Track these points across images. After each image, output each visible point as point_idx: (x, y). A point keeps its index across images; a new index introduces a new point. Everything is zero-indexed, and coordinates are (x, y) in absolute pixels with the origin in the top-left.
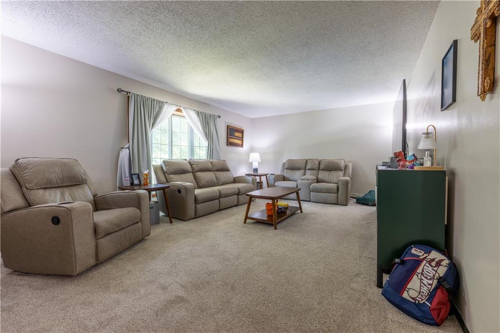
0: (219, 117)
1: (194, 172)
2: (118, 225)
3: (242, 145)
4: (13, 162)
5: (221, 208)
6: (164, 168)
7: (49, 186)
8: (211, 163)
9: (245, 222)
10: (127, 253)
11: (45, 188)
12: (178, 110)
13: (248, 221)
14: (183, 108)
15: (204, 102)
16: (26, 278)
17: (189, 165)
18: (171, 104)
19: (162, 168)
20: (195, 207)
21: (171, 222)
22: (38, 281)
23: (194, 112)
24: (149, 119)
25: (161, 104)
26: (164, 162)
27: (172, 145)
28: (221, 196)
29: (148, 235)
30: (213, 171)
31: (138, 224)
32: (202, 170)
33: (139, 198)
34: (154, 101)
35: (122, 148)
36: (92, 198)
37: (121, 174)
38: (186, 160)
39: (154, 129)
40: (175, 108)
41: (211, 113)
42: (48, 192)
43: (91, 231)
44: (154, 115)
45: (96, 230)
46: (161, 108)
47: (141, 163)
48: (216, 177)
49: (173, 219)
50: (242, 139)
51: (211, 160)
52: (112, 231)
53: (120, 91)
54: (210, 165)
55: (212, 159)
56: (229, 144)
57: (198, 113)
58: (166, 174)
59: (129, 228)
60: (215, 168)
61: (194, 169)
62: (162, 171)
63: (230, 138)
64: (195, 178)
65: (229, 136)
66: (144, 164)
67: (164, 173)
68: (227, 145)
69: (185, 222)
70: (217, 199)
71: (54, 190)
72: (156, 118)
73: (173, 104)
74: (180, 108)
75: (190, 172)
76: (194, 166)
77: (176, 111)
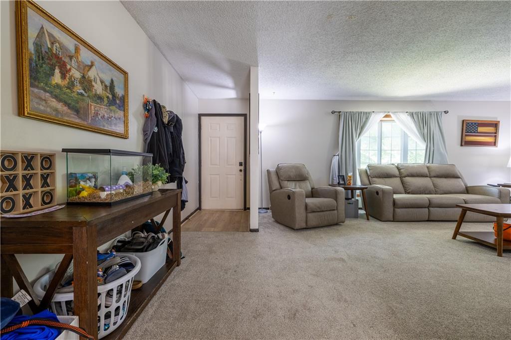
0: (446, 112)
1: (401, 177)
2: (319, 208)
3: (495, 144)
4: (277, 166)
5: (432, 218)
6: (368, 172)
7: (290, 180)
8: (428, 167)
9: (454, 237)
10: (325, 229)
11: (288, 181)
12: (386, 116)
13: (459, 237)
14: (392, 112)
15: (423, 100)
16: (278, 225)
17: (397, 170)
18: (378, 112)
19: (366, 171)
20: (394, 210)
21: (368, 219)
22: (282, 227)
23: (406, 114)
24: (356, 130)
25: (367, 115)
26: (368, 166)
27: (381, 150)
28: (430, 205)
29: (343, 222)
30: (430, 177)
31: (334, 211)
32: (412, 176)
33: (336, 192)
34: (361, 113)
35: (334, 156)
36: (310, 189)
37: (333, 175)
38: (393, 164)
39: (362, 137)
40: (383, 115)
41: (431, 111)
42: (289, 183)
43: (303, 207)
44: (361, 125)
45: (306, 206)
46: (367, 119)
47: (348, 167)
48: (433, 184)
49: (369, 217)
50: (495, 135)
51: (428, 165)
52: (316, 211)
53: (333, 112)
54: (426, 171)
55: (432, 163)
56: (465, 143)
57: (412, 115)
58: (370, 178)
59: (328, 212)
60: (433, 174)
61: (403, 174)
62: (366, 174)
63: (466, 135)
64: (403, 183)
65: (464, 134)
66: (350, 168)
67: (368, 176)
68: (461, 145)
69: (382, 222)
70: (426, 207)
71: (291, 182)
72: (362, 128)
73: (380, 112)
74: (388, 114)
75: (396, 177)
76: (402, 170)
77: (384, 117)
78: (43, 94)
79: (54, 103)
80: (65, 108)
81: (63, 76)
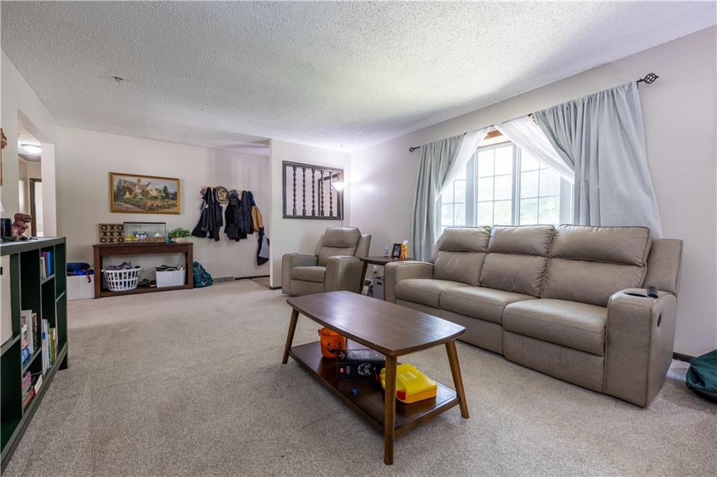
0: (650, 79)
12: (491, 135)
14: (498, 125)
18: (473, 132)
24: (437, 171)
25: (457, 142)
34: (447, 141)
38: (486, 227)
40: (484, 134)
44: (448, 161)
53: (412, 150)
72: (450, 166)
73: (479, 129)
74: (494, 129)
77: (487, 138)
78: (120, 203)
79: (125, 205)
80: (132, 206)
81: (131, 194)
